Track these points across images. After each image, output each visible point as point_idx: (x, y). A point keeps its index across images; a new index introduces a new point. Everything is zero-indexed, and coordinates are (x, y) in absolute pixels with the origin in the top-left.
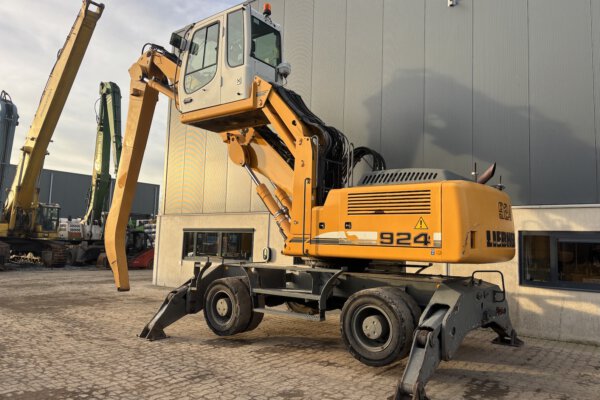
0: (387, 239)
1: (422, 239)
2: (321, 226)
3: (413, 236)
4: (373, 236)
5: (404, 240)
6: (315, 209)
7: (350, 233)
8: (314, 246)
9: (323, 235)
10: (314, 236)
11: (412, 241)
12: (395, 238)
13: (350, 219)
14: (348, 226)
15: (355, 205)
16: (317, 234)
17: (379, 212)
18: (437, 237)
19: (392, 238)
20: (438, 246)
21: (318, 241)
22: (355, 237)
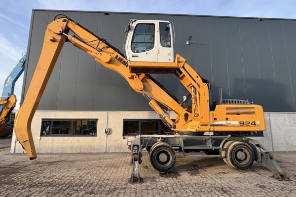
0: (242, 124)
1: (253, 123)
2: (215, 119)
3: (251, 123)
4: (237, 123)
5: (248, 124)
6: (211, 112)
7: (228, 122)
8: (212, 127)
9: (216, 123)
10: (212, 123)
11: (250, 124)
12: (245, 123)
13: (227, 117)
14: (227, 119)
15: (229, 111)
16: (213, 122)
17: (238, 114)
18: (258, 123)
19: (244, 123)
20: (258, 125)
21: (214, 125)
22: (230, 123)
